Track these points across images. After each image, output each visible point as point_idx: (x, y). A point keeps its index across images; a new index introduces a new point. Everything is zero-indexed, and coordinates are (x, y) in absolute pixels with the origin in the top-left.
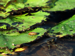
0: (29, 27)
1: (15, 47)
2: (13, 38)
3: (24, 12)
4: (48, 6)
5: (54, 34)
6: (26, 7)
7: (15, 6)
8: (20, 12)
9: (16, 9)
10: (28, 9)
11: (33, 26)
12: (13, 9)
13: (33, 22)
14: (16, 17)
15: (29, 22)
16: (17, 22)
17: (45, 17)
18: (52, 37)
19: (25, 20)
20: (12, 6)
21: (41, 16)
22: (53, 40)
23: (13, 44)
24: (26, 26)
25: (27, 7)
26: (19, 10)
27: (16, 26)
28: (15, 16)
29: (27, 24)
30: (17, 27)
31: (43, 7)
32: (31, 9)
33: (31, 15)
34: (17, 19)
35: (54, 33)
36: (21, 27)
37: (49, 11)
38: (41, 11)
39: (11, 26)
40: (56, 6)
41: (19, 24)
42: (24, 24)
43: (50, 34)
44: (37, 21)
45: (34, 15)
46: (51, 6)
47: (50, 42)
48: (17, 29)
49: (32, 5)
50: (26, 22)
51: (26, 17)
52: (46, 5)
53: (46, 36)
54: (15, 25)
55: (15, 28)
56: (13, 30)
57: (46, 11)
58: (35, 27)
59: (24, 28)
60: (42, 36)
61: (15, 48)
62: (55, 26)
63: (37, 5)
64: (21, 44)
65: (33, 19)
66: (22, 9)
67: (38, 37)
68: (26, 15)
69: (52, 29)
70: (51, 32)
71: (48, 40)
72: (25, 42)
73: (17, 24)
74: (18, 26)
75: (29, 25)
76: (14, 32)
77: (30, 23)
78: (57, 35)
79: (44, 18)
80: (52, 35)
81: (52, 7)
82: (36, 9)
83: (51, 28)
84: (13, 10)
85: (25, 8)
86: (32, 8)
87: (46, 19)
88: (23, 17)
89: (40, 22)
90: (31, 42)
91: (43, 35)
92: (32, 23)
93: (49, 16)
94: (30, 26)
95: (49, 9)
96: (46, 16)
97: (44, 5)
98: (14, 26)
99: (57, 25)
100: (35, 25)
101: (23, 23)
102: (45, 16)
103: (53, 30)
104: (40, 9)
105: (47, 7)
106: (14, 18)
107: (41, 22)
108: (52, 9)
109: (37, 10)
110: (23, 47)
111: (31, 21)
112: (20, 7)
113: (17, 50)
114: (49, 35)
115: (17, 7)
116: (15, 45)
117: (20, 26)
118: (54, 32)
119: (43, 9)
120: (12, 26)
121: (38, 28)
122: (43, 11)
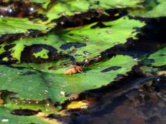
0: (98, 53)
1: (67, 98)
2: (63, 79)
3: (89, 19)
4: (141, 6)
5: (155, 70)
6: (92, 8)
7: (69, 6)
8: (78, 20)
9: (70, 14)
10: (97, 14)
11: (108, 50)
12: (64, 12)
13: (107, 41)
14: (69, 31)
15: (100, 43)
16: (71, 43)
17: (135, 30)
18: (149, 76)
19: (90, 37)
20: (62, 6)
21: (127, 28)
22: (150, 83)
23: (63, 93)
24: (91, 51)
25: (94, 10)
26: (76, 16)
27: (71, 52)
28: (69, 29)
29: (95, 46)
30: (72, 54)
31: (131, 9)
32: (105, 13)
34: (71, 35)
35: (154, 67)
36: (80, 55)
37: (144, 16)
38: (127, 17)
39: (58, 52)
40: (159, 6)
42: (87, 48)
43: (146, 70)
45: (110, 26)
46: (147, 6)
48: (73, 59)
49: (107, 5)
50: (92, 42)
51: (93, 30)
52: (137, 4)
53: (135, 72)
54: (68, 50)
55: (67, 56)
56: (62, 60)
57: (137, 18)
58: (112, 52)
59: (88, 57)
60: (127, 73)
61: (68, 102)
62: (157, 50)
63: (118, 5)
64: (80, 91)
65: (107, 36)
66: (83, 14)
67: (119, 75)
68: (93, 27)
69: (150, 58)
70: (148, 63)
71: (141, 84)
72: (90, 89)
73: (73, 48)
74: (73, 51)
75: (98, 50)
76: (65, 65)
77: (102, 45)
79: (133, 33)
80: (150, 70)
81: (150, 9)
82: (115, 13)
83: (148, 56)
84: (63, 17)
85: (90, 12)
86: (107, 11)
87: (137, 36)
88: (87, 32)
89: (123, 41)
90: (103, 87)
91: (129, 71)
92: (107, 44)
93: (143, 29)
94: (101, 51)
95: (143, 12)
96: (137, 29)
97: (133, 4)
98: (65, 52)
99: (162, 48)
100: (111, 48)
101: (85, 45)
102: (134, 28)
103: (152, 61)
104: (123, 12)
105: (138, 9)
106: (65, 32)
107: (126, 41)
108: (150, 12)
109: (117, 15)
110: (85, 99)
111: (103, 40)
112: (79, 9)
113: (72, 106)
114: (144, 72)
115: (73, 9)
116: (67, 96)
117: (79, 51)
118: (153, 64)
119: (131, 14)
120: (61, 53)
121: (118, 56)
122: (131, 18)
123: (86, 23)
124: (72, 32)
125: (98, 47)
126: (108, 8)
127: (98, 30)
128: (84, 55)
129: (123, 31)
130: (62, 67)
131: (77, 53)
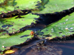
0: (18, 29)
2: (3, 40)
3: (14, 14)
4: (37, 9)
5: (44, 37)
6: (15, 9)
7: (5, 9)
8: (9, 15)
9: (6, 12)
10: (18, 12)
11: (23, 28)
12: (3, 11)
13: (22, 24)
14: (5, 20)
15: (19, 25)
16: (7, 25)
17: (35, 19)
19: (15, 22)
20: (2, 9)
21: (31, 18)
22: (42, 42)
23: (3, 47)
24: (16, 28)
25: (16, 10)
27: (6, 29)
28: (5, 19)
29: (17, 26)
30: (7, 30)
31: (33, 10)
32: (21, 12)
33: (20, 18)
34: (7, 21)
35: (44, 35)
36: (11, 30)
37: (38, 13)
38: (31, 14)
39: (1, 29)
40: (45, 9)
41: (9, 26)
44: (27, 24)
45: (23, 18)
46: (40, 9)
47: (40, 44)
48: (7, 32)
49: (22, 8)
50: (16, 24)
51: (16, 19)
52: (36, 8)
53: (35, 38)
54: (5, 28)
55: (5, 31)
56: (3, 32)
57: (36, 14)
58: (25, 29)
59: (14, 31)
60: (32, 38)
61: (5, 51)
62: (44, 28)
63: (27, 8)
64: (11, 46)
65: (22, 22)
66: (12, 12)
67: (28, 39)
68: (16, 18)
69: (42, 31)
70: (41, 34)
71: (38, 43)
72: (15, 45)
73: (7, 27)
74: (8, 28)
75: (19, 28)
76: (4, 34)
77: (20, 26)
78: (47, 37)
79: (34, 20)
80: (42, 37)
84: (3, 13)
86: (22, 11)
87: (36, 22)
88: (13, 20)
89: (30, 24)
90: (21, 44)
92: (22, 25)
93: (39, 19)
95: (38, 11)
96: (36, 19)
97: (34, 8)
98: (4, 29)
99: (47, 27)
100: (24, 27)
101: (13, 26)
102: (34, 19)
103: (43, 33)
104: (30, 11)
105: (36, 10)
107: (31, 24)
108: (41, 11)
109: (27, 12)
110: (13, 49)
111: (21, 24)
112: (10, 10)
113: (7, 52)
114: (39, 38)
115: (7, 10)
116: (5, 48)
119: (33, 12)
120: (2, 29)
122: (33, 14)
123: (13, 16)
124: (7, 20)
125: (19, 27)
126: (23, 9)
127: (18, 19)
128: (12, 30)
129: (30, 20)
130: (3, 35)
131: (9, 29)
